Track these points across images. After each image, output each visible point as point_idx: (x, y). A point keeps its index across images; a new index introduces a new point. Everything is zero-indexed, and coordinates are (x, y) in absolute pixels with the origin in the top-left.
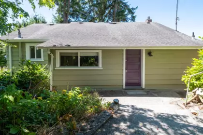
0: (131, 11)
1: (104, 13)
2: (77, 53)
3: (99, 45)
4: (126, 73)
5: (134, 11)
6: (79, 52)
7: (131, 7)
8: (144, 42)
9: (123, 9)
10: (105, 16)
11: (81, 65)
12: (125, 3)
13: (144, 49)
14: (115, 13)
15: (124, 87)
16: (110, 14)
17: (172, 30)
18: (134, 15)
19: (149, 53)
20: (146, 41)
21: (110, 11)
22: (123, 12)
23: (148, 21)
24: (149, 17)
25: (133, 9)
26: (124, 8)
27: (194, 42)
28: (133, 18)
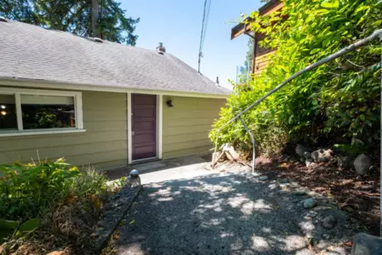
0: (127, 24)
1: (66, 13)
2: (13, 97)
3: (77, 81)
4: (133, 137)
5: (133, 25)
6: (18, 93)
7: (127, 16)
8: (159, 83)
9: (111, 15)
10: (69, 21)
11: (25, 127)
12: (115, 4)
13: (161, 95)
14: (94, 19)
15: (130, 161)
16: (81, 19)
17: (193, 71)
18: (134, 34)
19: (169, 102)
20: (162, 83)
21: (80, 11)
22: (112, 21)
23: (161, 49)
24: (161, 44)
25: (132, 21)
26: (113, 14)
27: (218, 90)
28: (132, 40)
